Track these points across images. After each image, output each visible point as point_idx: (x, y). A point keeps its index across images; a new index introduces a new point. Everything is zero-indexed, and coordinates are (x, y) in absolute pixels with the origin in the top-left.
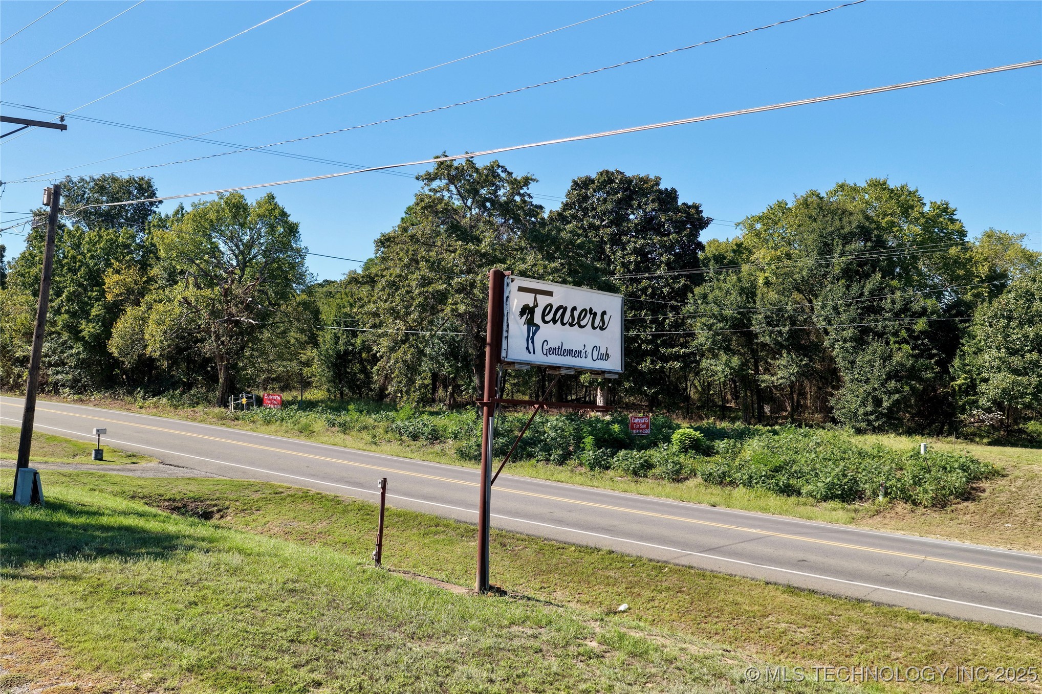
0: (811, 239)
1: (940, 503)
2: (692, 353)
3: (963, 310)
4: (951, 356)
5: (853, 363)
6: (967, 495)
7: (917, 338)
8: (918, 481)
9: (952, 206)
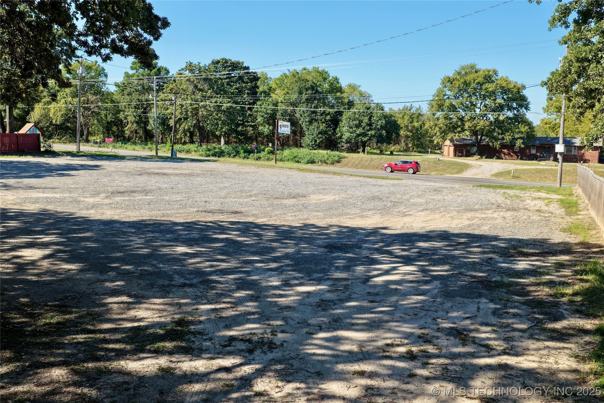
0: (296, 89)
1: (332, 163)
2: (256, 125)
3: (340, 113)
4: (336, 128)
5: (308, 129)
6: (338, 162)
7: (327, 122)
8: (328, 159)
9: (338, 77)
